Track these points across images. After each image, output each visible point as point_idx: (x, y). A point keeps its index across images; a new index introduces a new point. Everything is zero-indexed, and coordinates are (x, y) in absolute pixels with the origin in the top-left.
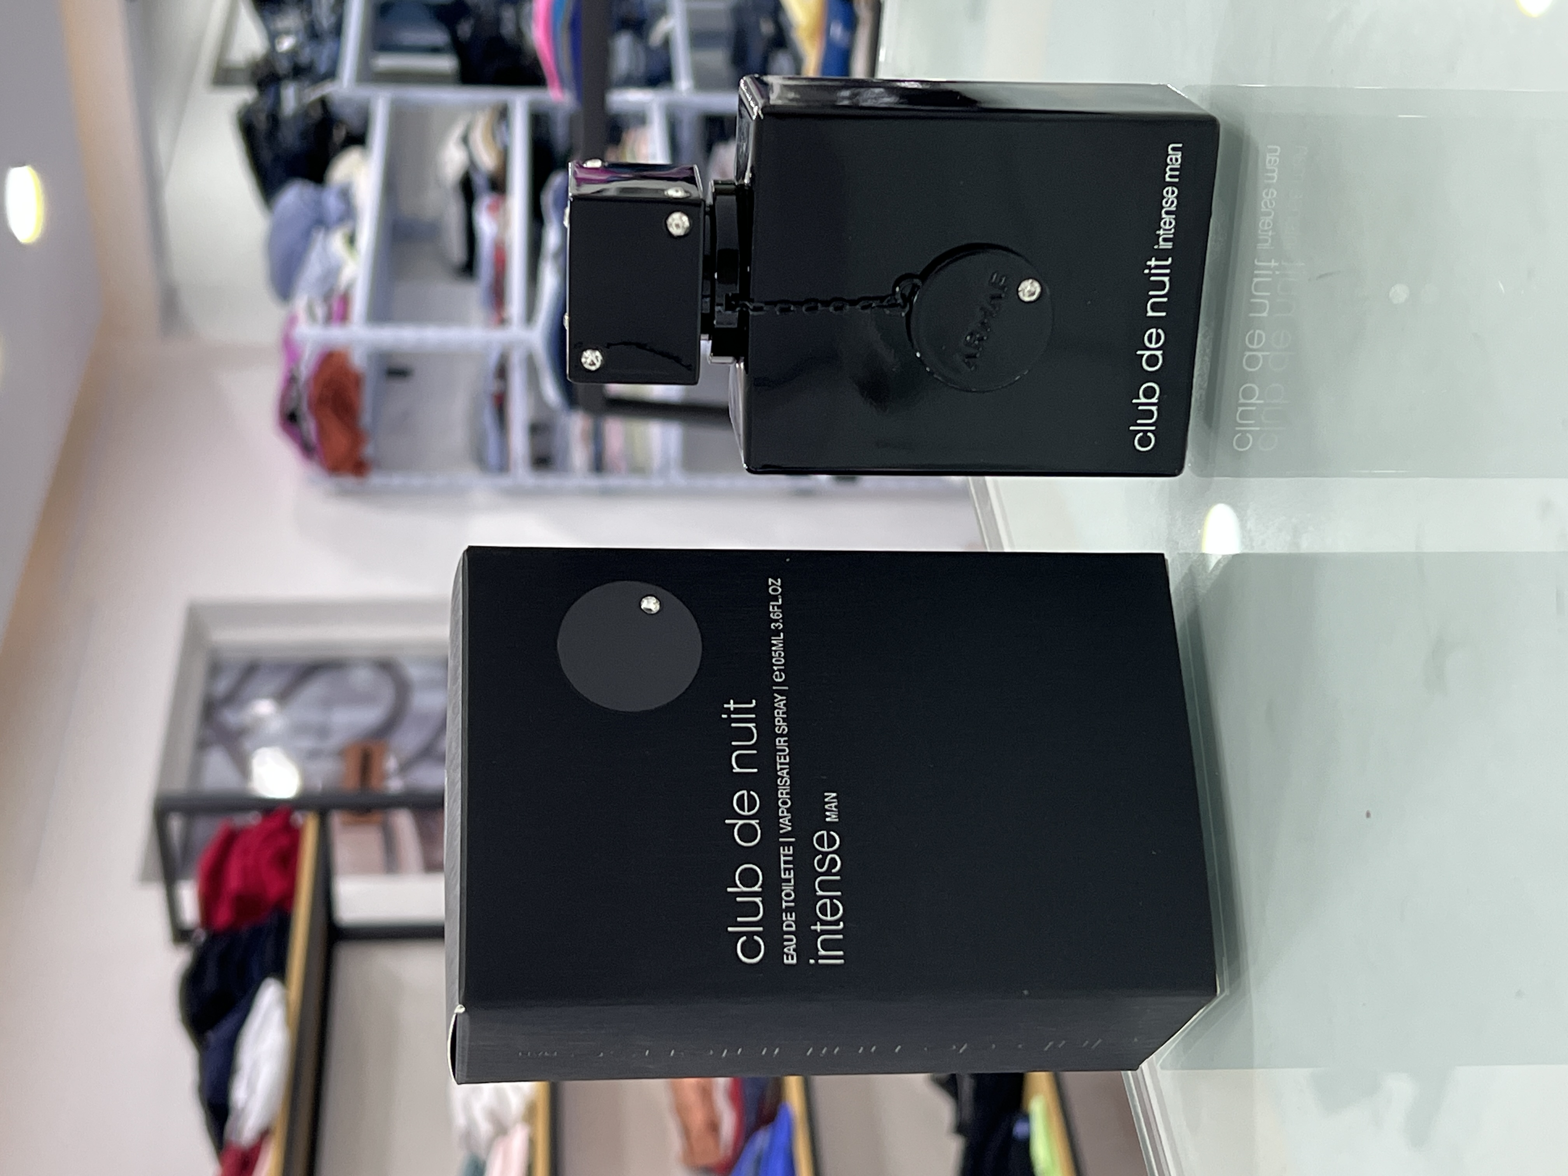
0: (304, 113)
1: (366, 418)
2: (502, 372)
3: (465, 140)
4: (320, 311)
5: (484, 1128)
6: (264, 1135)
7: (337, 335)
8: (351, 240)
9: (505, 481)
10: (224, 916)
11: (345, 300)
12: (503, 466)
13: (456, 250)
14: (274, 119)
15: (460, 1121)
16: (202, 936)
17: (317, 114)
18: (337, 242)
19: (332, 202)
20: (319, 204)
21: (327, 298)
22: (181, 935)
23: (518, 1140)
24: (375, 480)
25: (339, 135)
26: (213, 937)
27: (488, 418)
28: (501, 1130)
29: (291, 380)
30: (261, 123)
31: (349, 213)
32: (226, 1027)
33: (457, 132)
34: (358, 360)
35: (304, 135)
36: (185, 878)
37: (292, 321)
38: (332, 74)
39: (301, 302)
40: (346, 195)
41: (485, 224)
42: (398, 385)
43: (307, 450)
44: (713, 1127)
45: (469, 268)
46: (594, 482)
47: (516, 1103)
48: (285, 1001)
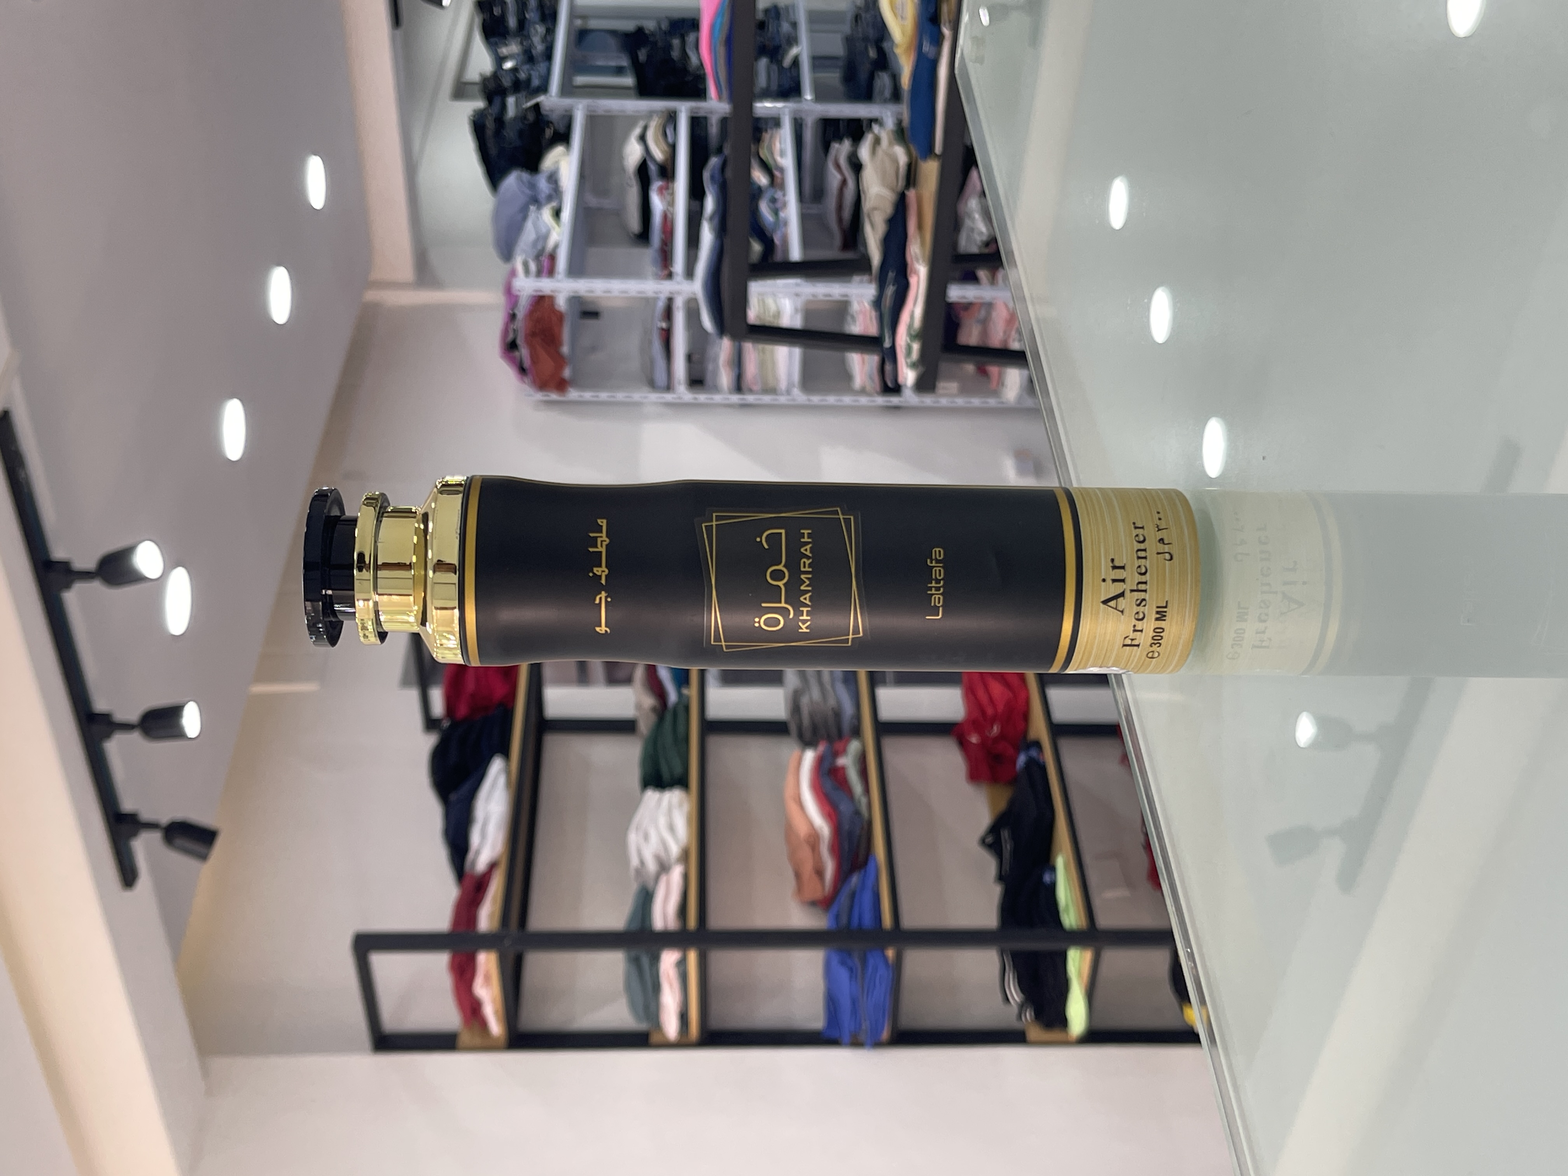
0: (522, 117)
1: (566, 348)
2: (668, 312)
3: (642, 138)
4: (533, 267)
5: (652, 866)
6: (493, 866)
7: (546, 285)
8: (557, 213)
9: (669, 397)
10: (462, 711)
11: (552, 258)
12: (669, 387)
13: (634, 223)
14: (500, 120)
15: (635, 862)
16: (446, 724)
17: (531, 117)
18: (546, 214)
19: (543, 184)
20: (533, 186)
21: (538, 257)
22: (430, 723)
23: (676, 874)
24: (573, 394)
25: (549, 133)
26: (454, 725)
27: (657, 346)
28: (664, 868)
29: (513, 317)
30: (490, 124)
31: (556, 192)
32: (465, 788)
33: (637, 131)
34: (561, 303)
35: (521, 133)
36: (435, 683)
37: (513, 273)
38: (543, 88)
39: (519, 260)
40: (553, 179)
41: (657, 203)
42: (590, 324)
43: (522, 370)
44: (819, 873)
45: (644, 236)
46: (735, 398)
47: (675, 850)
48: (508, 772)
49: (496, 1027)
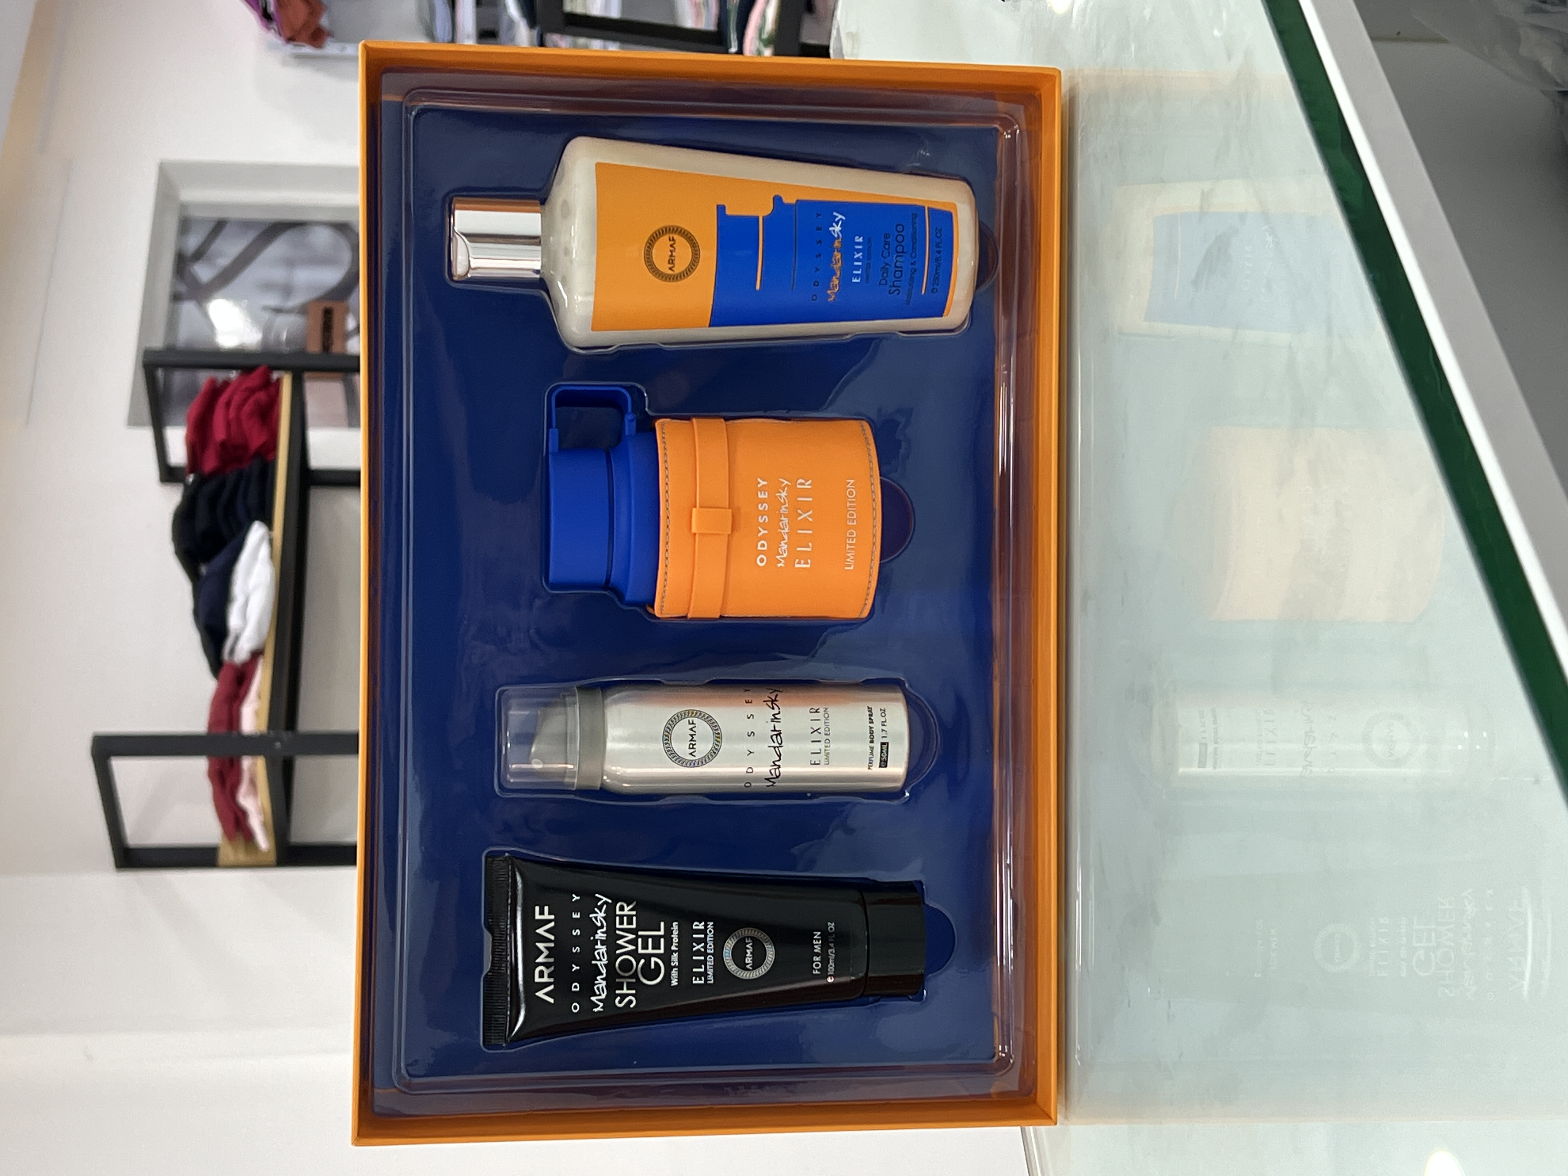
6: (256, 654)
10: (210, 463)
16: (190, 476)
22: (169, 474)
24: (330, 49)
26: (201, 481)
32: (219, 560)
36: (173, 423)
43: (267, 17)
48: (271, 542)
49: (263, 841)
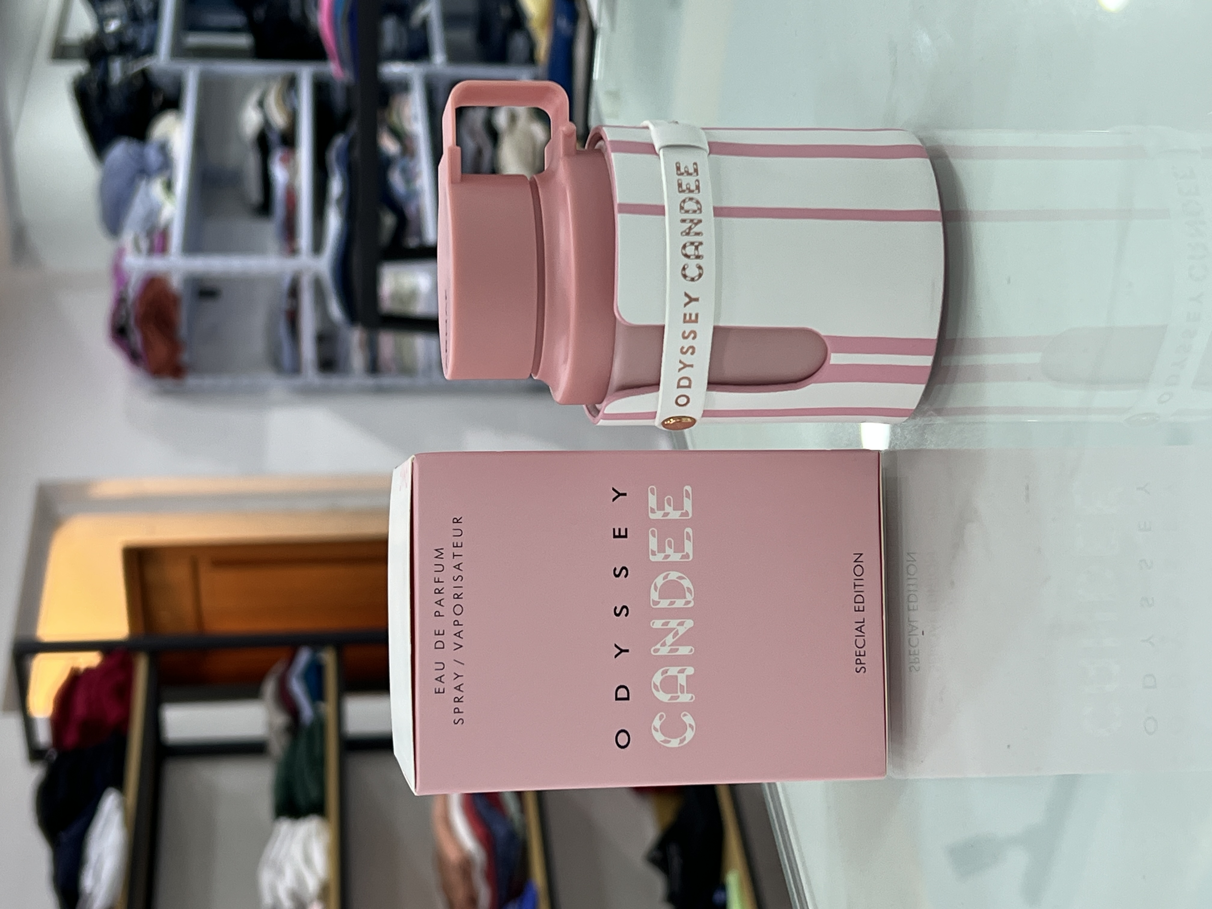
0: (128, 84)
1: (183, 331)
2: (294, 292)
3: (261, 104)
4: (144, 244)
5: (286, 904)
7: (158, 264)
8: (169, 186)
9: (298, 382)
10: (71, 739)
11: (165, 235)
12: (296, 369)
13: (254, 193)
14: (104, 87)
15: (267, 899)
17: (139, 83)
18: (157, 189)
19: (152, 155)
20: (141, 157)
21: (148, 234)
22: (36, 754)
24: (191, 381)
25: (158, 99)
26: (63, 755)
27: (283, 330)
29: (120, 301)
30: (93, 91)
31: (166, 164)
32: (75, 827)
33: (253, 98)
34: (176, 283)
35: (128, 100)
37: (120, 253)
38: (151, 50)
39: (128, 237)
40: (164, 149)
41: (279, 174)
42: (209, 305)
43: (135, 358)
44: (473, 899)
45: (265, 208)
46: (370, 381)
47: (312, 885)
48: (123, 806)
